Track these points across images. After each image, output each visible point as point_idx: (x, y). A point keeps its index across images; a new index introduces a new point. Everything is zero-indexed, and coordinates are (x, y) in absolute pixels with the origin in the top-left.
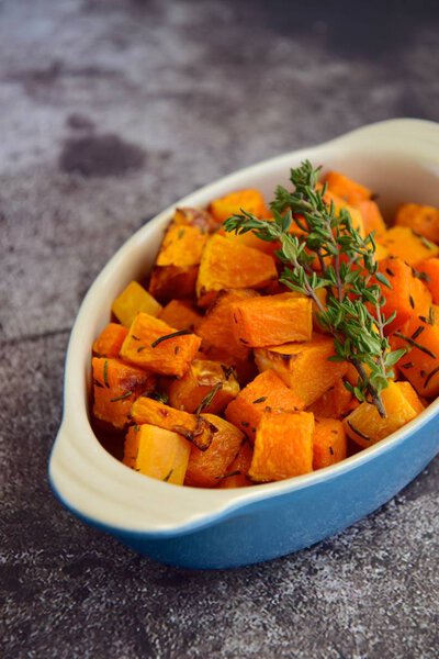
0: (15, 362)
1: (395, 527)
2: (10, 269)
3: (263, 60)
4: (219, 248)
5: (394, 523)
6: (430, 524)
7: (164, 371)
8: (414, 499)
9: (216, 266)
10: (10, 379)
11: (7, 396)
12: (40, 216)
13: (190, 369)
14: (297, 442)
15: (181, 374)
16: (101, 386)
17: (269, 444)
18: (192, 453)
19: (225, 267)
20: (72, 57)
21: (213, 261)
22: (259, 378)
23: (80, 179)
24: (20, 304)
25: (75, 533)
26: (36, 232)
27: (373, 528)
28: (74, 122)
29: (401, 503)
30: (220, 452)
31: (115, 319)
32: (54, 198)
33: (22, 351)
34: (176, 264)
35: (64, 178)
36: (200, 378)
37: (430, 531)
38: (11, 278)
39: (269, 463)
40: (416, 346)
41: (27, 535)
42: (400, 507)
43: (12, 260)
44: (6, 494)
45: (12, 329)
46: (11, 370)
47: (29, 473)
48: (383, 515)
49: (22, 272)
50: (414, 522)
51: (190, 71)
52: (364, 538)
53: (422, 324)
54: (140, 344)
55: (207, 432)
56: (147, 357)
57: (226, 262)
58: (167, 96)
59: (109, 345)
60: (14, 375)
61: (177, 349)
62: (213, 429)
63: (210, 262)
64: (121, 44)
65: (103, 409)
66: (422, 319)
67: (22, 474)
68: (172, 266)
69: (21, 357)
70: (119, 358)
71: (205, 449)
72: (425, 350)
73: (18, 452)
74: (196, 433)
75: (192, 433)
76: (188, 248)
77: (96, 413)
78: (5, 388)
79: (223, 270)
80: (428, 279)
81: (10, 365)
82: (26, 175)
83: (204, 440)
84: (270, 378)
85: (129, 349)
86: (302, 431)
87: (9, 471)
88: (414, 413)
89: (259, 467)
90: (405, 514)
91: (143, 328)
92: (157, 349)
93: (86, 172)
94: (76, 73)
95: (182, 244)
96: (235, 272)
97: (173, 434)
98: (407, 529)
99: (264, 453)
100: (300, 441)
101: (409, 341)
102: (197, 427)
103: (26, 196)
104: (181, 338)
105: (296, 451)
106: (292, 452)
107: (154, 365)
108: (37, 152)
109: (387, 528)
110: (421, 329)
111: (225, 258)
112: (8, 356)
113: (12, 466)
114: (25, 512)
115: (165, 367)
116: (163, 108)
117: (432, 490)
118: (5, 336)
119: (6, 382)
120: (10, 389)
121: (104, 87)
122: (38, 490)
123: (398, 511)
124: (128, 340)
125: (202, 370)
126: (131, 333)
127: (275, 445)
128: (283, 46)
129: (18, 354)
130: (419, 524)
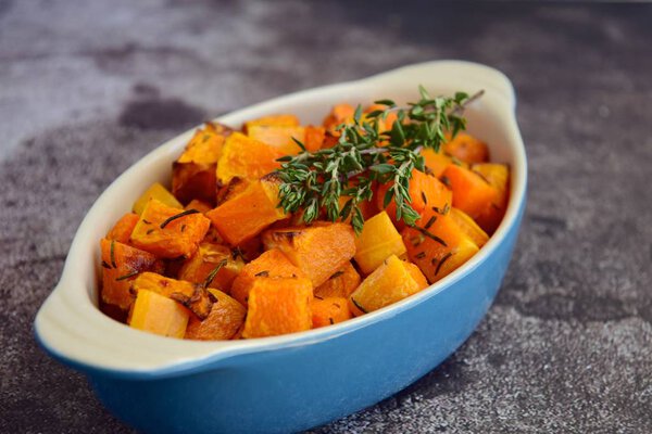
0: (42, 277)
1: (408, 421)
2: (52, 202)
3: (334, 44)
4: (238, 145)
5: (409, 417)
6: (445, 419)
7: (172, 251)
8: (432, 398)
9: (234, 161)
10: (34, 291)
11: (30, 304)
12: (91, 161)
13: (198, 250)
14: (291, 303)
15: (189, 254)
16: (109, 267)
17: (262, 303)
18: (190, 323)
19: (243, 162)
20: (149, 39)
21: (232, 156)
22: (264, 255)
23: (136, 132)
24: (58, 229)
25: (77, 420)
26: (85, 173)
27: (386, 421)
28: (140, 89)
29: (418, 401)
30: (221, 325)
31: (134, 212)
32: (109, 147)
33: (51, 268)
34: (196, 161)
35: (122, 131)
36: (206, 256)
37: (444, 425)
38: (52, 209)
39: (262, 324)
40: (429, 235)
41: (27, 421)
42: (416, 404)
43: (57, 195)
44: (11, 385)
45: (45, 250)
46: (37, 284)
47: (39, 368)
48: (397, 411)
49: (64, 205)
50: (429, 417)
51: (262, 51)
52: (375, 429)
53: (435, 214)
54: (150, 227)
55: (205, 301)
56: (156, 238)
57: (245, 158)
58: (235, 69)
59: (121, 232)
60: (39, 288)
61: (183, 227)
62: (213, 300)
63: (228, 157)
64: (196, 28)
65: (111, 292)
66: (435, 209)
67: (31, 369)
68: (192, 163)
69: (49, 273)
70: (130, 242)
71: (203, 318)
72: (437, 239)
73: (31, 351)
74: (193, 299)
75: (189, 299)
76: (211, 150)
77: (104, 297)
78: (29, 298)
79: (241, 165)
80: (449, 182)
81: (37, 279)
82: (83, 129)
83: (202, 307)
84: (275, 256)
85: (140, 233)
86: (296, 291)
87: (19, 367)
88: (417, 286)
89: (253, 328)
90: (420, 410)
91: (155, 212)
92: (165, 230)
93: (143, 126)
94: (149, 51)
95: (206, 147)
96: (252, 167)
97: (171, 301)
98: (420, 423)
99: (256, 314)
100: (294, 302)
101: (422, 231)
102: (195, 294)
103: (80, 144)
104: (188, 217)
105: (289, 312)
106: (286, 313)
107: (162, 246)
108: (99, 110)
109: (400, 421)
110: (433, 220)
111: (243, 154)
112: (36, 271)
113: (22, 362)
114: (28, 401)
115: (172, 247)
116: (231, 79)
117: (451, 391)
118: (37, 255)
119: (31, 292)
120: (33, 299)
121: (174, 63)
122: (45, 383)
123: (414, 408)
124: (140, 224)
125: (210, 250)
126: (143, 218)
127: (269, 305)
128: (356, 34)
129: (47, 270)
130: (433, 418)
